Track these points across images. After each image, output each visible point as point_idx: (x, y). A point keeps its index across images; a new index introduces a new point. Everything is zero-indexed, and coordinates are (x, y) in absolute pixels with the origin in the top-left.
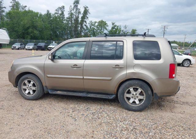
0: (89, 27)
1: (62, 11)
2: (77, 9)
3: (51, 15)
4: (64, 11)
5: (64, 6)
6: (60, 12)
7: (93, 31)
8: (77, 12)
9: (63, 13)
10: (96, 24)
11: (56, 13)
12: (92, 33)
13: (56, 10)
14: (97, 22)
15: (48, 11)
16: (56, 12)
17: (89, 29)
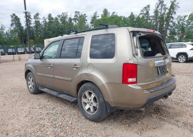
0: (177, 23)
1: (147, 11)
2: (162, 6)
3: (135, 16)
4: (149, 10)
5: (149, 5)
6: (145, 12)
7: (183, 27)
8: (162, 8)
9: (148, 12)
10: (187, 18)
11: (141, 14)
12: (181, 29)
13: (142, 11)
14: (187, 16)
15: (132, 13)
16: (141, 12)
17: (176, 25)
